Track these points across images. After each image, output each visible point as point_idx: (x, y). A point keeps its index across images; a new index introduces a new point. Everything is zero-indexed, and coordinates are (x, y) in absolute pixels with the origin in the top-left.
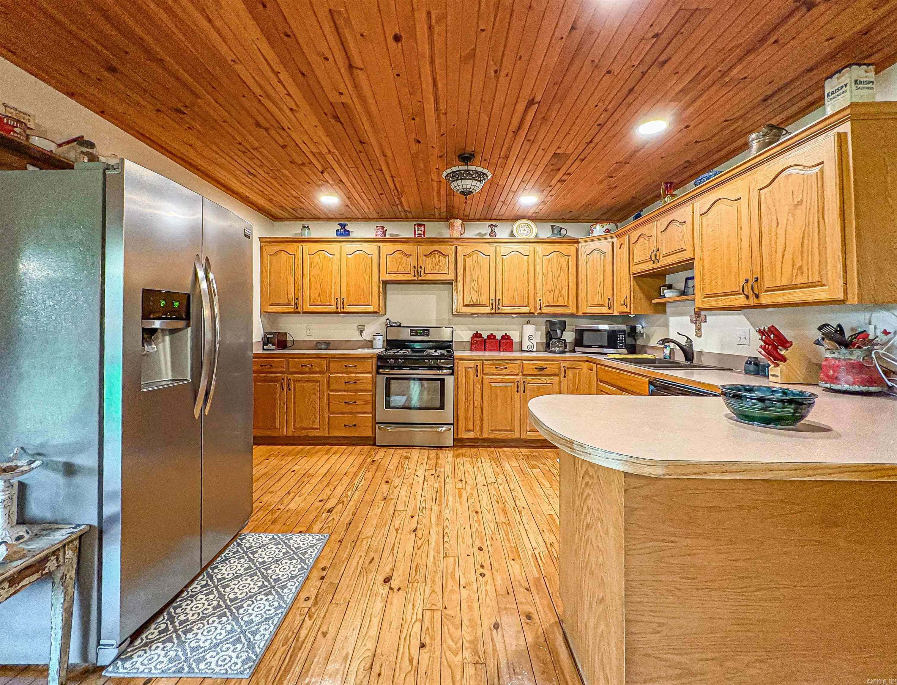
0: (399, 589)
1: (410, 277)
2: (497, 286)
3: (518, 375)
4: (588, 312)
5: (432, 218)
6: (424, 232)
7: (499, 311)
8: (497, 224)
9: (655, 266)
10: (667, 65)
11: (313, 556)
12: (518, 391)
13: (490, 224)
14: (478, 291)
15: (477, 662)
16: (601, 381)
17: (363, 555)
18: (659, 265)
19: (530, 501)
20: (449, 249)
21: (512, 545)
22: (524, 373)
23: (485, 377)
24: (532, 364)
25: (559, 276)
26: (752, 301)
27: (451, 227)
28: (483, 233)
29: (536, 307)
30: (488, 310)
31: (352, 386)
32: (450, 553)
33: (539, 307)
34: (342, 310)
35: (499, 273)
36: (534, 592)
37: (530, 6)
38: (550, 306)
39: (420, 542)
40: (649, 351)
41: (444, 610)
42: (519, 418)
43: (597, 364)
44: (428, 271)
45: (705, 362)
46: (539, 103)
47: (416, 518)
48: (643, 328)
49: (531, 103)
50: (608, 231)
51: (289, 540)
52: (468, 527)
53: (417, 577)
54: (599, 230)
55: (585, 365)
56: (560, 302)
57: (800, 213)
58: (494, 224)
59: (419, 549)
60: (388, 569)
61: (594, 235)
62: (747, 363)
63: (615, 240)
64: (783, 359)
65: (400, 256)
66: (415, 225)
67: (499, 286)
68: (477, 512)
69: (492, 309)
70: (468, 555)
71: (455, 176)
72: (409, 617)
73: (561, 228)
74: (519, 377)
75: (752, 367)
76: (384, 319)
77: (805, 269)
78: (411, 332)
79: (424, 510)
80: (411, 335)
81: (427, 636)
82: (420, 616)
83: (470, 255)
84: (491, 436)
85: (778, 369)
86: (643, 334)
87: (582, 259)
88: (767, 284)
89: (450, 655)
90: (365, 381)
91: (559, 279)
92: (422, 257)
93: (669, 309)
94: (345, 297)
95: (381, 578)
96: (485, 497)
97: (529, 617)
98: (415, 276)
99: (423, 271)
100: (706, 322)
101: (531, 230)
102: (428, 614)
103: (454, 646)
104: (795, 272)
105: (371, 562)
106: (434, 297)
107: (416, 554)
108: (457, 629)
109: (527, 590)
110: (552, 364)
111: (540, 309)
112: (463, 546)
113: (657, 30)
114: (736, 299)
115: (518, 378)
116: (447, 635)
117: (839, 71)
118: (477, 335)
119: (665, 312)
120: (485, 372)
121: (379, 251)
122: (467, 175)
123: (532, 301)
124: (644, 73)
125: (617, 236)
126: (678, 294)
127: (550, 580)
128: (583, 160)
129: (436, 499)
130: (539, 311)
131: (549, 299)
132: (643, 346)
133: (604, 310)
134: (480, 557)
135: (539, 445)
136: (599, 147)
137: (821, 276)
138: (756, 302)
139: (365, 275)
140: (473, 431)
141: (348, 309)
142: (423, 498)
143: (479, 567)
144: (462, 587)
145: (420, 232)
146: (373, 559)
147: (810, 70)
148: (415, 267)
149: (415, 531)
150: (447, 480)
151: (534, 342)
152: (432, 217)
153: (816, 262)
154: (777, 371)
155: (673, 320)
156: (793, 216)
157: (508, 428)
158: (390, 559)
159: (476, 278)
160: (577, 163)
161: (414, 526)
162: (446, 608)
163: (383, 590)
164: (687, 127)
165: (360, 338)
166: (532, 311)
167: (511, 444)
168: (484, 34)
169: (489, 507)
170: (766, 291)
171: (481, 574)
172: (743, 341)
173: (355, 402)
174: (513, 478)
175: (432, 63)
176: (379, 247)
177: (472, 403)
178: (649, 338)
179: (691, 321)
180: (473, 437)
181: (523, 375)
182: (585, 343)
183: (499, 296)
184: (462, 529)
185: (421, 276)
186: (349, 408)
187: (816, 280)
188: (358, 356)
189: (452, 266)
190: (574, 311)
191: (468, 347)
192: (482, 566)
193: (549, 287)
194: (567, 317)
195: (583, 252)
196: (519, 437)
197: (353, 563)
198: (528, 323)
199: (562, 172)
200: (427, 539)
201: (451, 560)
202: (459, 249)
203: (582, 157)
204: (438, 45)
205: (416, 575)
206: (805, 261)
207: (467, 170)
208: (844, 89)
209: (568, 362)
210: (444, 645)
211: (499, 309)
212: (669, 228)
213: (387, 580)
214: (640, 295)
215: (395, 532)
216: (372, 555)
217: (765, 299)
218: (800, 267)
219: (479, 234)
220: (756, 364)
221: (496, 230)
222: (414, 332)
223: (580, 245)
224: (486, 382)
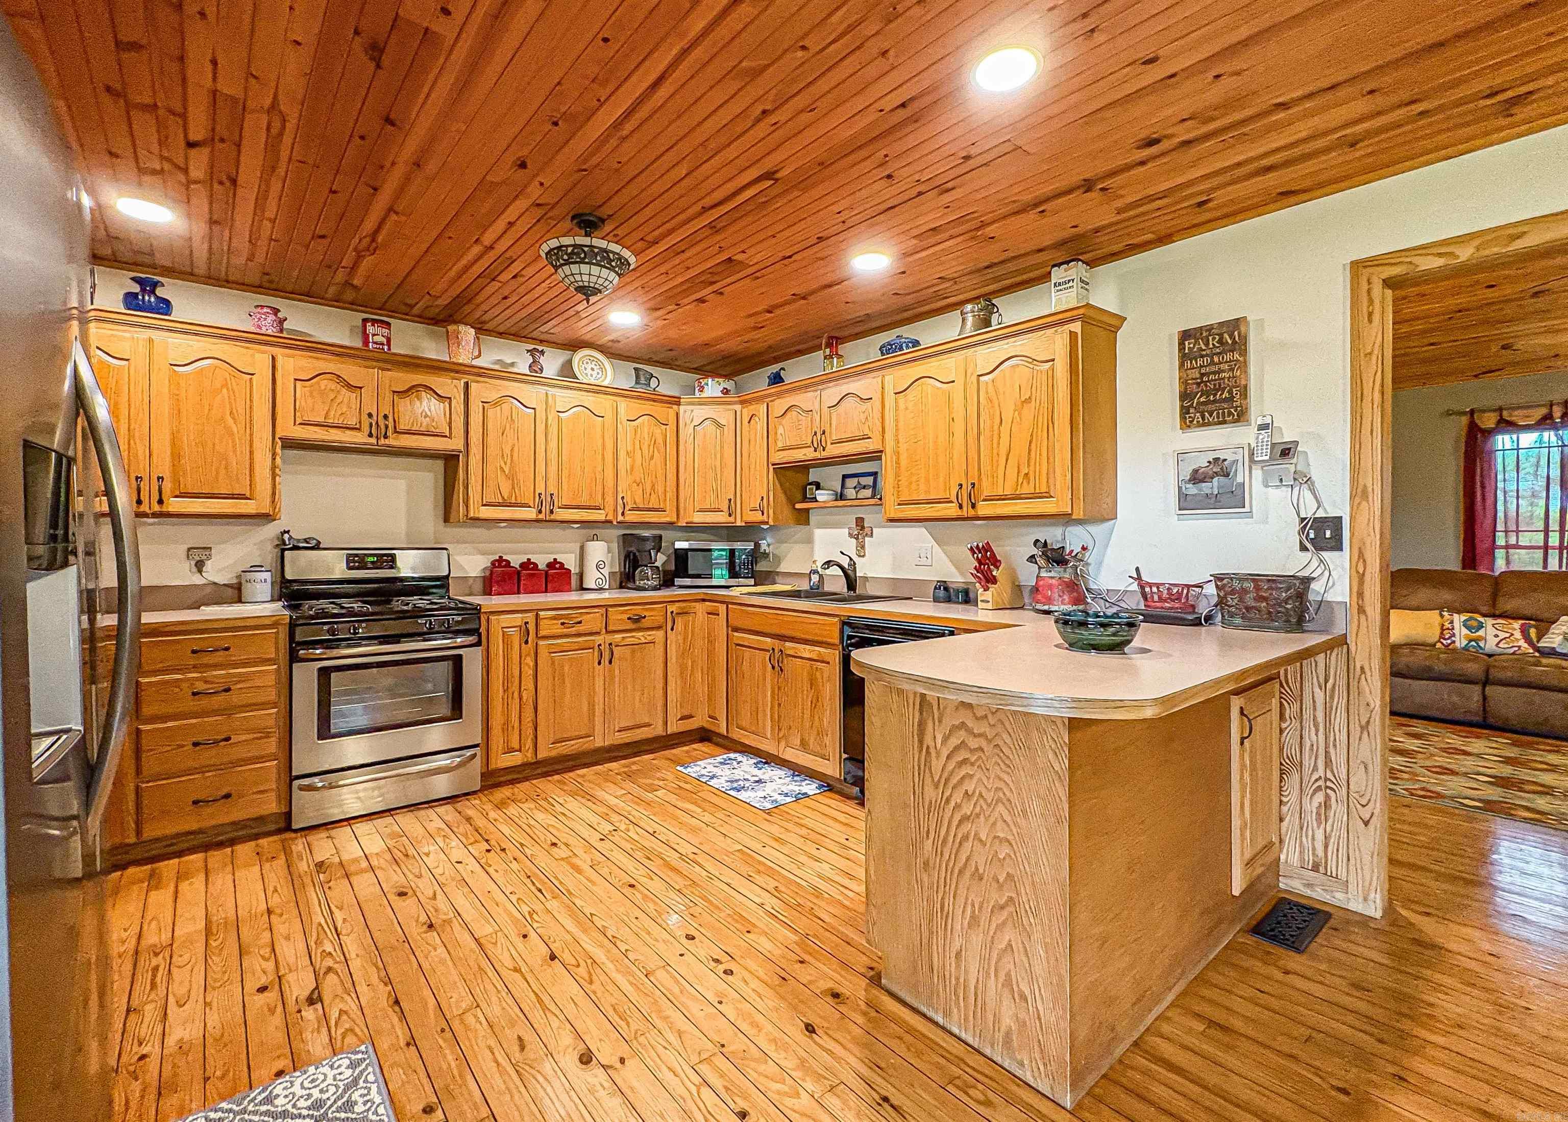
0: (622, 1061)
1: (359, 438)
2: (549, 469)
3: (598, 633)
4: (696, 520)
5: (406, 313)
6: (389, 340)
7: (553, 517)
8: (545, 349)
9: (817, 455)
10: (946, 195)
11: (378, 1100)
12: (599, 663)
13: (531, 347)
14: (511, 477)
15: (832, 1088)
16: (736, 630)
17: (492, 1042)
18: (825, 454)
19: (695, 841)
20: (450, 386)
21: (728, 912)
22: (610, 628)
23: (541, 643)
24: (623, 612)
25: (652, 457)
26: (967, 511)
27: (451, 340)
28: (509, 361)
29: (616, 510)
30: (531, 514)
31: (218, 701)
32: (651, 966)
33: (620, 511)
34: (156, 508)
35: (553, 444)
36: (812, 960)
37: (886, 51)
38: (639, 509)
39: (582, 971)
40: (779, 579)
41: (724, 1050)
42: (601, 710)
43: (727, 603)
44: (402, 427)
45: (871, 590)
46: (777, 180)
47: (532, 935)
48: (769, 545)
49: (768, 175)
50: (726, 392)
51: (269, 1100)
52: (638, 913)
53: (634, 1026)
54: (713, 387)
55: (700, 608)
56: (654, 504)
57: (1028, 413)
58: (540, 348)
59: (591, 982)
60: (567, 1039)
61: (704, 395)
62: (936, 588)
63: (738, 407)
64: (994, 580)
65: (333, 385)
66: (365, 321)
67: (553, 468)
68: (632, 886)
69: (540, 512)
70: (681, 955)
71: (578, 254)
72: (681, 1090)
73: (652, 376)
74: (602, 637)
75: (941, 593)
76: (271, 531)
77: (1032, 478)
78: (348, 562)
79: (535, 916)
80: (350, 568)
81: (737, 1099)
82: (697, 1080)
83: (496, 403)
84: (553, 753)
85: (989, 593)
86: (768, 555)
87: (686, 432)
88: (986, 493)
89: (789, 1102)
90: (258, 683)
91: (652, 462)
92: (389, 396)
93: (813, 518)
94: (167, 475)
95: (570, 1061)
96: (618, 856)
97: (836, 996)
98: (370, 435)
99: (391, 425)
100: (872, 536)
101: (602, 369)
102: (704, 1069)
103: (786, 1089)
104: (1020, 480)
105: (522, 1048)
106: (402, 484)
107: (594, 992)
108: (766, 1063)
109: (801, 962)
110: (653, 609)
111: (623, 514)
112: (661, 948)
113: (973, 151)
114: (946, 509)
115: (599, 639)
116: (762, 1080)
117: (1067, 262)
118: (500, 562)
119: (807, 522)
120: (542, 633)
121: (274, 367)
122: (603, 258)
123: (610, 499)
124: (920, 194)
125: (742, 402)
126: (833, 497)
127: (815, 936)
128: (758, 278)
129: (540, 891)
130: (620, 518)
131: (634, 496)
132: (769, 573)
133: (721, 518)
134: (703, 949)
135: (630, 751)
136: (795, 266)
137: (1048, 487)
138: (972, 513)
139: (230, 421)
140: (520, 750)
141: (174, 505)
142: (514, 898)
143: (713, 964)
144: (718, 1006)
145: (378, 339)
146: (520, 1038)
147: (1040, 251)
148: (370, 415)
149: (553, 957)
150: (528, 852)
151: (606, 572)
152: (403, 308)
153: (1044, 472)
154: (988, 595)
155: (819, 534)
156: (1020, 414)
157: (583, 733)
158: (555, 1023)
159: (507, 451)
160: (748, 280)
161: (545, 951)
162: (723, 1046)
163: (595, 1076)
164: (904, 273)
165: (197, 580)
166: (610, 517)
167: (587, 761)
168: (800, 54)
169: (643, 871)
170: (984, 500)
171: (725, 972)
172: (924, 561)
173: (227, 739)
174: (634, 813)
175: (685, 52)
176: (273, 358)
177: (516, 695)
178: (778, 560)
179: (851, 535)
180: (519, 763)
181: (607, 632)
182: (690, 572)
183: (552, 489)
184: (634, 921)
185: (386, 437)
186: (209, 756)
187: (1044, 489)
188: (231, 624)
189: (459, 421)
190: (675, 519)
191: (479, 586)
192: (717, 961)
193: (638, 474)
194: (664, 529)
195: (688, 422)
196: (601, 744)
197: (484, 1063)
198: (596, 538)
199: (716, 287)
200: (589, 961)
201: (661, 975)
202: (473, 387)
203: (758, 274)
204: (723, 32)
205: (628, 1024)
206: (1032, 468)
207: (605, 251)
208: (1071, 284)
209: (677, 605)
210: (769, 1094)
211: (552, 512)
212: (843, 403)
213: (586, 1059)
214: (782, 497)
215: (517, 975)
216: (511, 1034)
217: (984, 509)
218: (1026, 474)
219: (499, 362)
220: (946, 589)
221: (542, 360)
222: (356, 560)
223: (682, 408)
224: (543, 654)
